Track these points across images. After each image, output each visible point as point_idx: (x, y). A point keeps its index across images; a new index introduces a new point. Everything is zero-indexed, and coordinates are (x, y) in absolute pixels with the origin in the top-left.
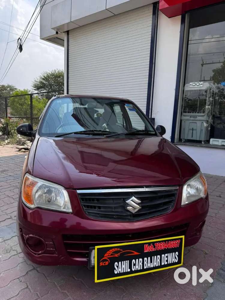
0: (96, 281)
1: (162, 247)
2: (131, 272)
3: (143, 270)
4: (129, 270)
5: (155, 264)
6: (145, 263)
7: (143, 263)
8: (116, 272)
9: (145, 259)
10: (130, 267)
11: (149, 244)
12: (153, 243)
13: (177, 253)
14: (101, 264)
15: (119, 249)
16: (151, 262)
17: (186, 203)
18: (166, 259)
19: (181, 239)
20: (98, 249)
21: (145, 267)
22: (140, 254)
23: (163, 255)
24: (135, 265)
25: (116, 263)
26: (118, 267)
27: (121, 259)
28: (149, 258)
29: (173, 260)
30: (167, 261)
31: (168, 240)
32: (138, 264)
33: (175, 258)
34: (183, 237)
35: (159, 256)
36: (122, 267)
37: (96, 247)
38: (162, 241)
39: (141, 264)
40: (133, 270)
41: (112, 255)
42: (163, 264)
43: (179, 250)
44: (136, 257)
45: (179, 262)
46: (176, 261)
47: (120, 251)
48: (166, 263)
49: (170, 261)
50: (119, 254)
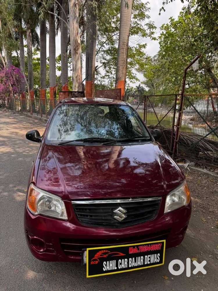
0: (88, 276)
1: (145, 249)
2: (118, 270)
3: (128, 268)
4: (116, 268)
5: (139, 263)
6: (130, 262)
7: (128, 263)
8: (104, 270)
9: (130, 259)
10: (117, 266)
11: (134, 247)
12: (137, 246)
13: (159, 254)
14: (92, 263)
15: (107, 251)
16: (135, 261)
17: (169, 211)
18: (149, 259)
19: (163, 243)
20: (89, 251)
21: (130, 266)
22: (124, 255)
23: (146, 256)
24: (121, 264)
25: (105, 262)
26: (106, 265)
27: (109, 259)
28: (134, 259)
29: (156, 260)
30: (150, 261)
31: (151, 244)
32: (124, 263)
33: (157, 258)
34: (165, 241)
35: (142, 257)
36: (109, 266)
37: (88, 249)
38: (145, 245)
39: (126, 263)
40: (119, 268)
41: (101, 255)
42: (146, 263)
43: (161, 252)
44: (122, 258)
45: (161, 262)
46: (158, 261)
47: (108, 253)
48: (149, 263)
49: (152, 261)
50: (107, 255)
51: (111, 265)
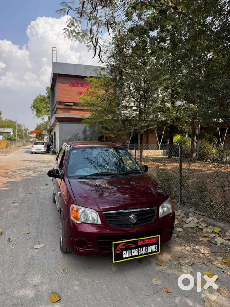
0: (114, 262)
1: (148, 242)
2: (132, 257)
3: (138, 255)
4: (131, 256)
5: (145, 252)
6: (139, 251)
7: (138, 251)
8: (124, 257)
9: (139, 249)
10: (131, 254)
11: (141, 240)
12: (143, 240)
13: (156, 245)
14: (116, 252)
15: (125, 244)
16: (143, 251)
17: (162, 216)
18: (151, 249)
19: (158, 237)
20: (114, 244)
21: (139, 254)
22: (135, 246)
23: (149, 247)
24: (134, 252)
25: (124, 252)
26: (125, 254)
27: (126, 249)
28: (141, 248)
29: (155, 249)
30: (151, 250)
31: (151, 238)
32: (135, 252)
33: (156, 248)
34: (159, 236)
35: (146, 247)
36: (127, 254)
37: (113, 243)
38: (148, 239)
39: (137, 252)
40: (133, 255)
41: (121, 247)
42: (149, 252)
43: (157, 243)
44: (134, 248)
45: (158, 251)
46: (156, 250)
48: (151, 251)
49: (153, 250)
50: (125, 246)
51: (128, 253)
